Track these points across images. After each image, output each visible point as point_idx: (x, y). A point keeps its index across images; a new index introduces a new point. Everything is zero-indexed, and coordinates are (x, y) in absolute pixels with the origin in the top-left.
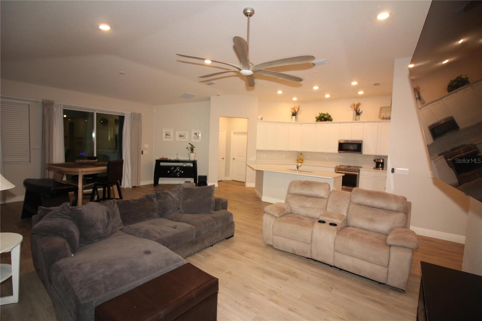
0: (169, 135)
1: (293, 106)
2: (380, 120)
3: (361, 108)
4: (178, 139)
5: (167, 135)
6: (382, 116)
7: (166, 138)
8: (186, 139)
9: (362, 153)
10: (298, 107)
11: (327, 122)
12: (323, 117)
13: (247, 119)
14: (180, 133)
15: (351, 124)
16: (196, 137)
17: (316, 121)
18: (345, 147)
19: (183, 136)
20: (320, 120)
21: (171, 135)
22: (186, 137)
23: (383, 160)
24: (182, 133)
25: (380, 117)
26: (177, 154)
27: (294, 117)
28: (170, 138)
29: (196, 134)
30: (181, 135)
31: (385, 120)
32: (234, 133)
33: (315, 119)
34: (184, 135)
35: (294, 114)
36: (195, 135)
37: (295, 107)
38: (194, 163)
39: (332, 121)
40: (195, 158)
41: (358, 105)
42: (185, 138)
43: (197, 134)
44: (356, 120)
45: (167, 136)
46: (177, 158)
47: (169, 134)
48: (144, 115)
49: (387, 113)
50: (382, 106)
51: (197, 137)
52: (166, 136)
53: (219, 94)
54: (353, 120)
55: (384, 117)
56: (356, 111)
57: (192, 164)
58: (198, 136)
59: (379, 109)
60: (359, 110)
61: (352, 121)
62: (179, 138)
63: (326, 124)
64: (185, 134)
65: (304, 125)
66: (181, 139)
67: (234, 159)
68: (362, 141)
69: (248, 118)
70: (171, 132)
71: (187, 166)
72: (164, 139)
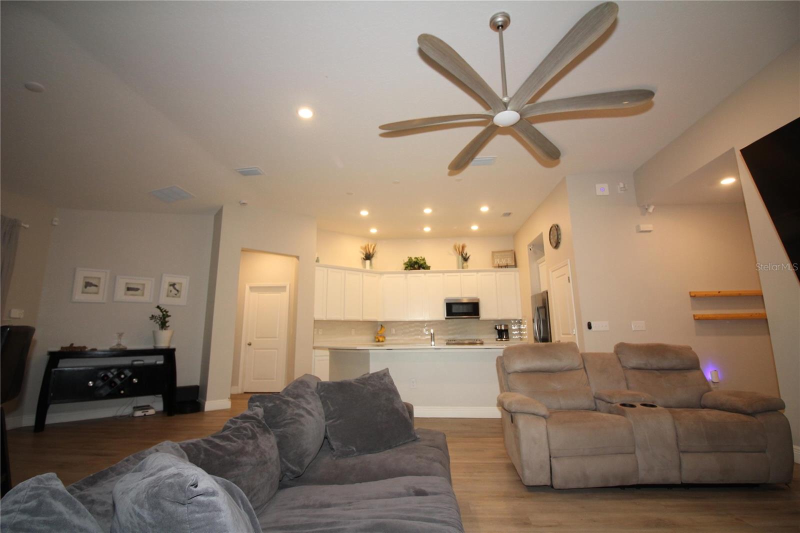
0: (96, 286)
1: (364, 244)
2: (493, 269)
3: (468, 251)
4: (121, 294)
5: (88, 284)
6: (496, 263)
7: (83, 292)
8: (147, 296)
9: (479, 318)
10: (373, 245)
11: (422, 270)
12: (416, 263)
13: (295, 259)
14: (128, 281)
15: (458, 274)
16: (174, 292)
17: (405, 269)
18: (455, 309)
19: (137, 289)
20: (411, 266)
21: (101, 286)
22: (146, 292)
23: (506, 326)
24: (135, 282)
25: (495, 265)
26: (120, 335)
27: (368, 262)
28: (97, 293)
29: (173, 285)
30: (130, 286)
31: (500, 269)
32: (251, 288)
33: (404, 267)
34: (139, 287)
35: (368, 257)
36: (172, 287)
37: (368, 245)
38: (169, 354)
39: (429, 269)
40: (170, 341)
41: (463, 247)
42: (143, 295)
43: (176, 286)
44: (463, 268)
45: (88, 288)
46: (119, 345)
47: (94, 282)
48: (27, 226)
49: (503, 260)
50: (494, 250)
51: (176, 292)
52: (86, 287)
53: (244, 202)
54: (459, 268)
55: (500, 265)
56: (462, 255)
57: (162, 357)
58: (178, 291)
59: (490, 254)
60: (466, 254)
61: (455, 269)
62: (125, 294)
63: (423, 275)
64: (144, 285)
65: (386, 275)
66: (131, 298)
67: (250, 344)
68: (479, 299)
69: (298, 257)
70: (102, 280)
71: (143, 364)
72: (79, 296)
